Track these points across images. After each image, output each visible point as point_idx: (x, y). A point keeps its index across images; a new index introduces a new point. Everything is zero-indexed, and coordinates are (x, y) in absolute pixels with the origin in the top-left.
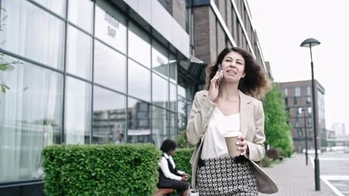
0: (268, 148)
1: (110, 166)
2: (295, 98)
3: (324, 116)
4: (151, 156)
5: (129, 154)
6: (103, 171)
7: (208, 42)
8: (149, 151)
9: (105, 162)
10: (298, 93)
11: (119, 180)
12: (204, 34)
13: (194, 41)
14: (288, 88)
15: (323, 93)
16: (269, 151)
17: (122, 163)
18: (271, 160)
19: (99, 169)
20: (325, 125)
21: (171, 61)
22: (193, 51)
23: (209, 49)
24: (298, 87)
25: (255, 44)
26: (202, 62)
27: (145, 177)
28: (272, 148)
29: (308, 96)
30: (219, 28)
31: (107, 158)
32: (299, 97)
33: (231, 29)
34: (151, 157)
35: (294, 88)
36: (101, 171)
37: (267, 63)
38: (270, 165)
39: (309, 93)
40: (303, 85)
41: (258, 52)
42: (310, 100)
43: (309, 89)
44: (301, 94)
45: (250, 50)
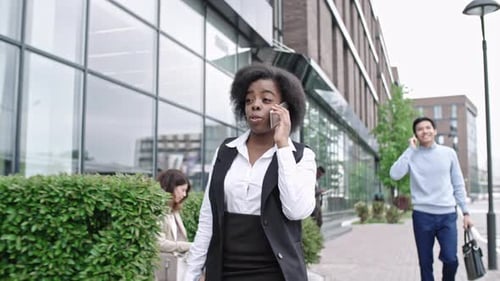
0: (396, 194)
1: (34, 229)
3: (476, 149)
4: (135, 204)
5: (81, 201)
6: (19, 240)
7: (304, 25)
8: (133, 194)
9: (25, 219)
10: (438, 114)
11: (57, 265)
12: (298, 12)
13: (283, 23)
14: (424, 107)
15: (475, 115)
16: (397, 198)
17: (62, 224)
18: (401, 211)
19: (9, 238)
20: (476, 161)
21: (242, 50)
22: (281, 38)
23: (306, 34)
24: (438, 105)
25: (378, 38)
26: (292, 51)
27: (120, 258)
28: (401, 193)
29: (453, 119)
30: (323, 5)
31: (29, 209)
32: (439, 120)
33: (341, 9)
34: (136, 208)
35: (432, 107)
36: (14, 242)
37: (395, 70)
38: (401, 220)
39: (454, 115)
40: (446, 103)
41: (381, 51)
42: (455, 124)
43: (454, 108)
44: (443, 115)
45: (370, 47)
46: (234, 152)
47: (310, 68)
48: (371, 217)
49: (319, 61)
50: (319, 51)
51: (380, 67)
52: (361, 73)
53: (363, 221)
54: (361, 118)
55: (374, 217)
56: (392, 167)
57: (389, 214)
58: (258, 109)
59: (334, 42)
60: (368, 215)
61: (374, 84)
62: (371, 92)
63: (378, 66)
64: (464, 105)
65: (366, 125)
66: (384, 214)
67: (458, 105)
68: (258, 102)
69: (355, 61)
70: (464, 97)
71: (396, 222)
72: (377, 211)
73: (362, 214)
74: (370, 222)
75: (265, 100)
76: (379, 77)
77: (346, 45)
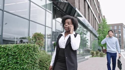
2: (114, 30)
10: (116, 28)
14: (112, 26)
18: (104, 54)
24: (116, 26)
25: (99, 7)
29: (119, 29)
32: (116, 30)
35: (114, 26)
37: (104, 16)
38: (104, 56)
39: (120, 28)
40: (118, 25)
41: (100, 10)
42: (120, 31)
43: (120, 27)
44: (117, 28)
45: (96, 9)
46: (62, 35)
47: (76, 11)
48: (95, 55)
49: (79, 9)
50: (79, 6)
51: (100, 15)
52: (94, 15)
53: (93, 56)
54: (94, 28)
55: (96, 55)
56: (102, 41)
57: (101, 54)
58: (67, 26)
59: (85, 5)
60: (94, 55)
61: (98, 19)
62: (97, 21)
63: (99, 14)
64: (122, 26)
65: (95, 30)
66: (99, 54)
67: (121, 26)
68: (67, 24)
69: (92, 12)
70: (122, 24)
71: (103, 57)
72: (97, 53)
73: (93, 54)
74: (95, 56)
75: (68, 24)
76: (99, 17)
77: (89, 7)
